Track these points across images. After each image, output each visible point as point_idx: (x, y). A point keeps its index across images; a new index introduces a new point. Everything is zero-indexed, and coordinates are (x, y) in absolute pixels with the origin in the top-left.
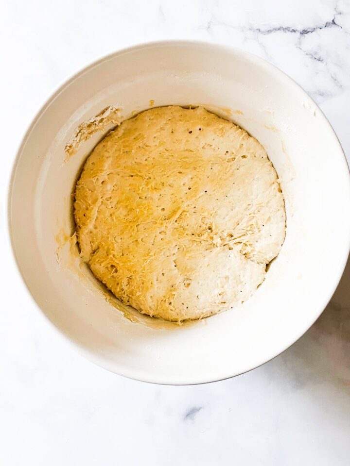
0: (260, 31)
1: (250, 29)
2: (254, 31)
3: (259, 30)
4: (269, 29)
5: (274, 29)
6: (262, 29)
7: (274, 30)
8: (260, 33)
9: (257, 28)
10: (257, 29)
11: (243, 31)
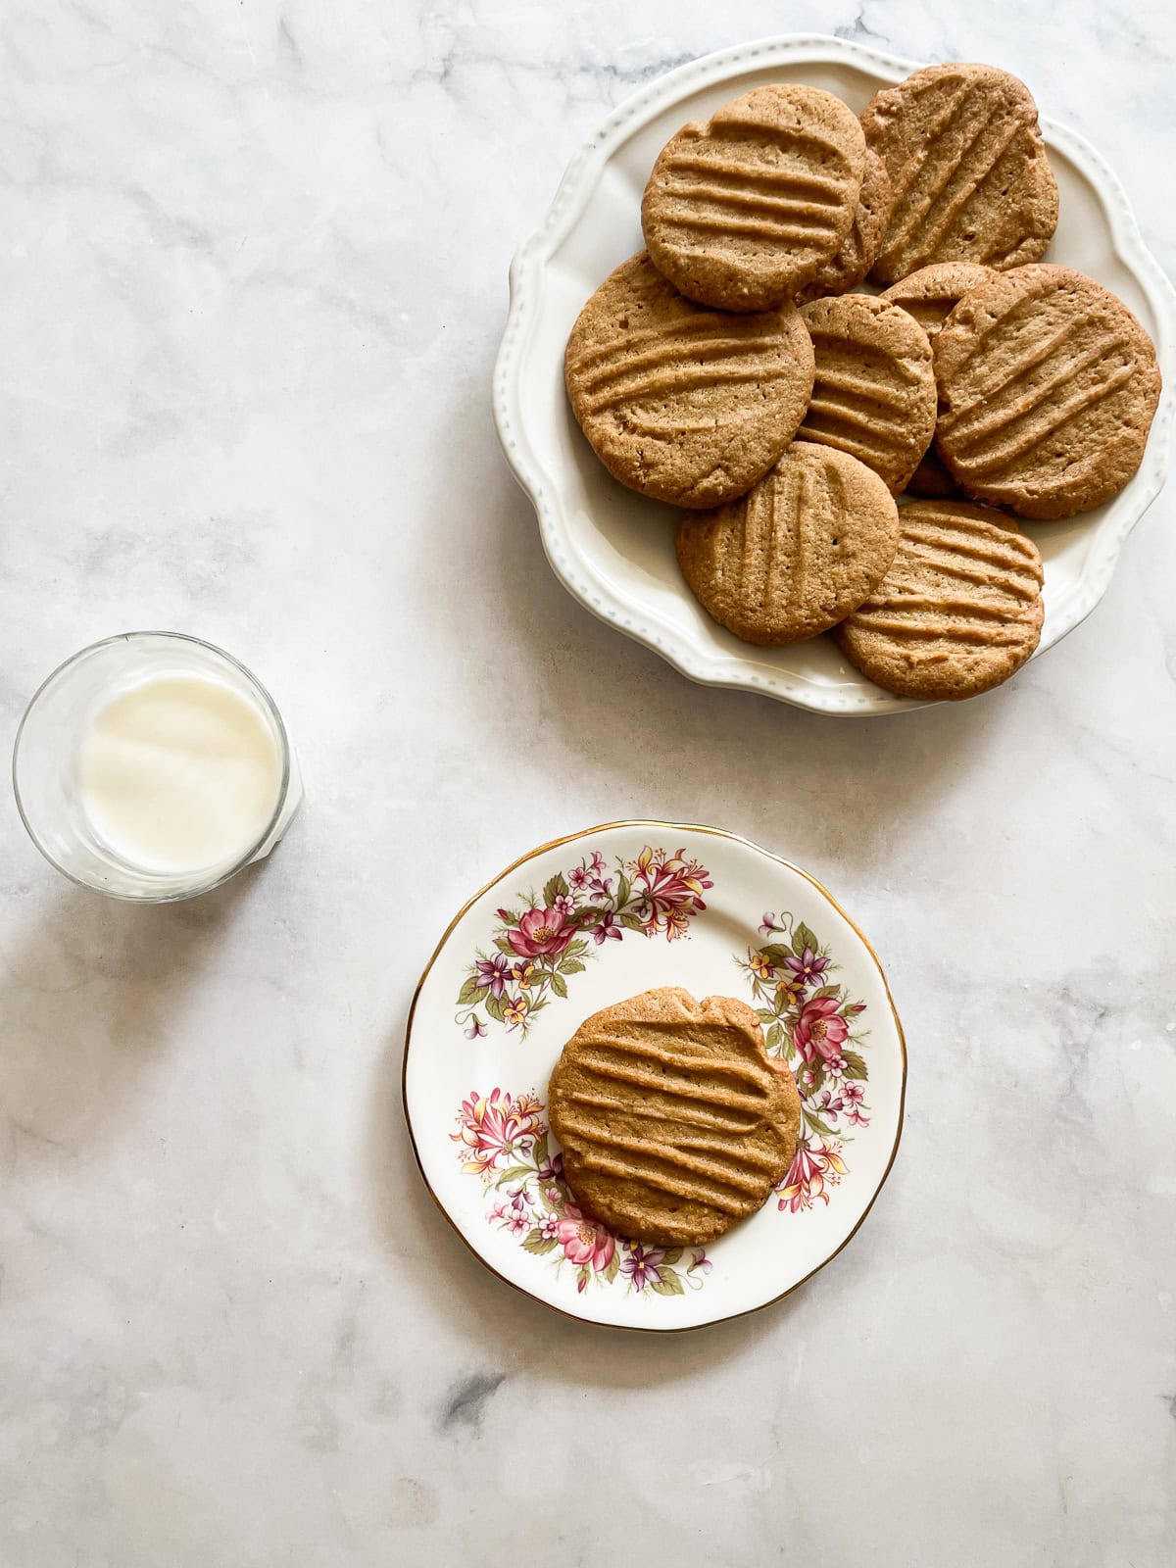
0: (615, 72)
1: (584, 69)
2: (597, 74)
3: (613, 70)
4: (647, 65)
5: (663, 63)
6: (624, 65)
7: (665, 67)
8: (617, 79)
9: (606, 65)
10: (606, 69)
11: (559, 76)
